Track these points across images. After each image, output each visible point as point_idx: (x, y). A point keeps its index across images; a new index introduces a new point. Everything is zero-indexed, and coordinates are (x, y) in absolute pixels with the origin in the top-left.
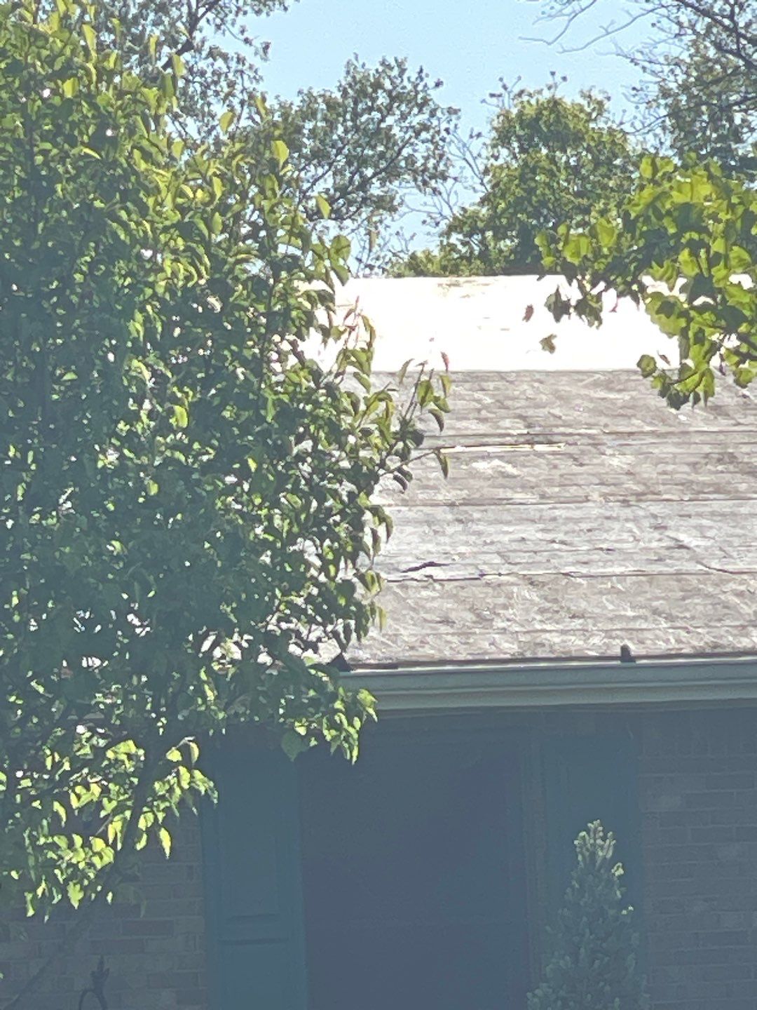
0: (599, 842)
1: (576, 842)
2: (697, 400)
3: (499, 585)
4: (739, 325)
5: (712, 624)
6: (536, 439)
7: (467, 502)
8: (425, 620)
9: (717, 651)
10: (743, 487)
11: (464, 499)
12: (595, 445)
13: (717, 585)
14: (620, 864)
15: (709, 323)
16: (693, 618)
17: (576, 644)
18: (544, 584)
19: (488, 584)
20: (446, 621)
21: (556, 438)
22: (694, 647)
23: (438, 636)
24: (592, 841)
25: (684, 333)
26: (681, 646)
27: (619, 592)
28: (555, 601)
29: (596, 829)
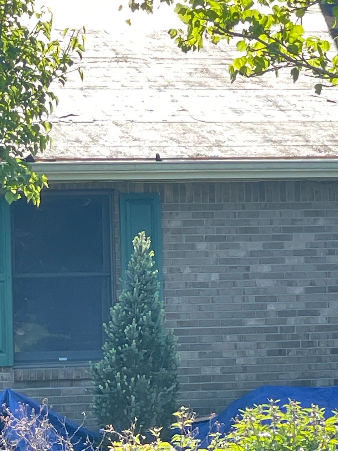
0: (144, 241)
1: (133, 241)
2: (195, 48)
3: (102, 125)
4: (215, 19)
5: (197, 145)
6: (120, 60)
7: (89, 88)
8: (69, 141)
9: (199, 157)
10: (211, 84)
11: (87, 86)
12: (146, 63)
13: (199, 127)
14: (153, 251)
15: (202, 17)
16: (188, 142)
17: (136, 153)
18: (122, 125)
19: (97, 125)
20: (77, 141)
21: (128, 60)
22: (189, 156)
23: (75, 147)
24: (140, 241)
25: (190, 22)
26: (183, 154)
27: (156, 130)
28: (127, 133)
29: (142, 235)
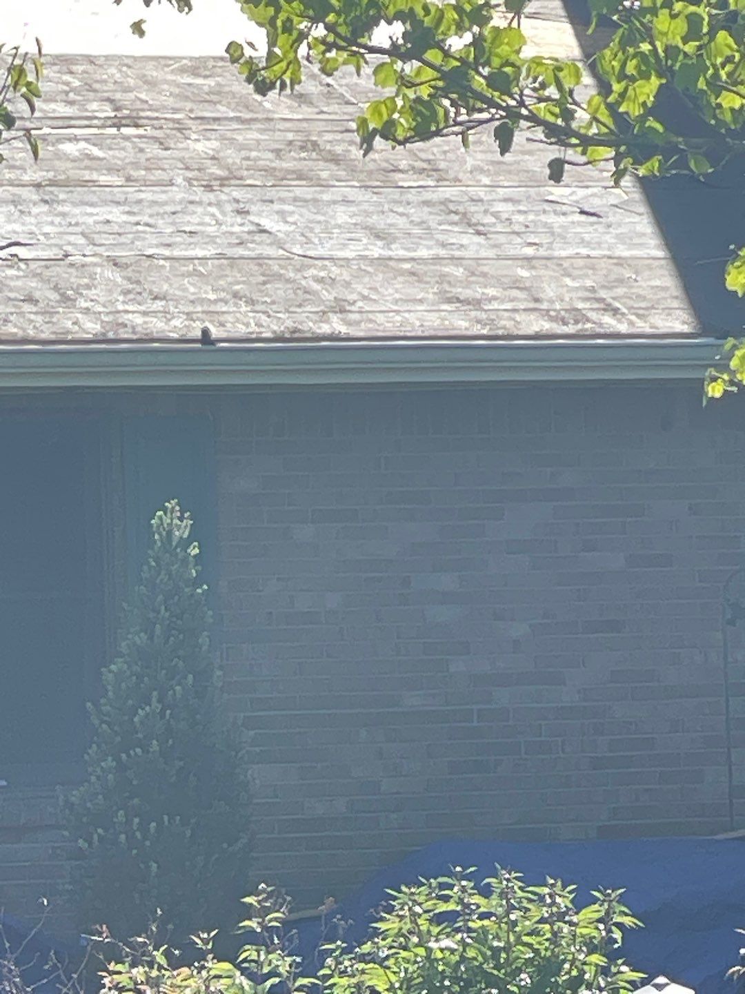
0: (176, 521)
1: (153, 522)
2: (283, 86)
3: (83, 266)
4: (327, 15)
5: (292, 309)
6: (124, 122)
7: (53, 183)
8: (10, 299)
9: (296, 335)
10: (324, 175)
11: (50, 180)
12: (179, 130)
13: (299, 270)
14: (196, 544)
15: (298, 12)
16: (273, 303)
17: (157, 326)
18: (127, 266)
19: (72, 265)
20: (30, 299)
21: (141, 122)
22: (274, 332)
23: (21, 314)
24: (169, 521)
25: (272, 22)
26: (262, 330)
27: (201, 275)
28: (138, 282)
29: (173, 508)
